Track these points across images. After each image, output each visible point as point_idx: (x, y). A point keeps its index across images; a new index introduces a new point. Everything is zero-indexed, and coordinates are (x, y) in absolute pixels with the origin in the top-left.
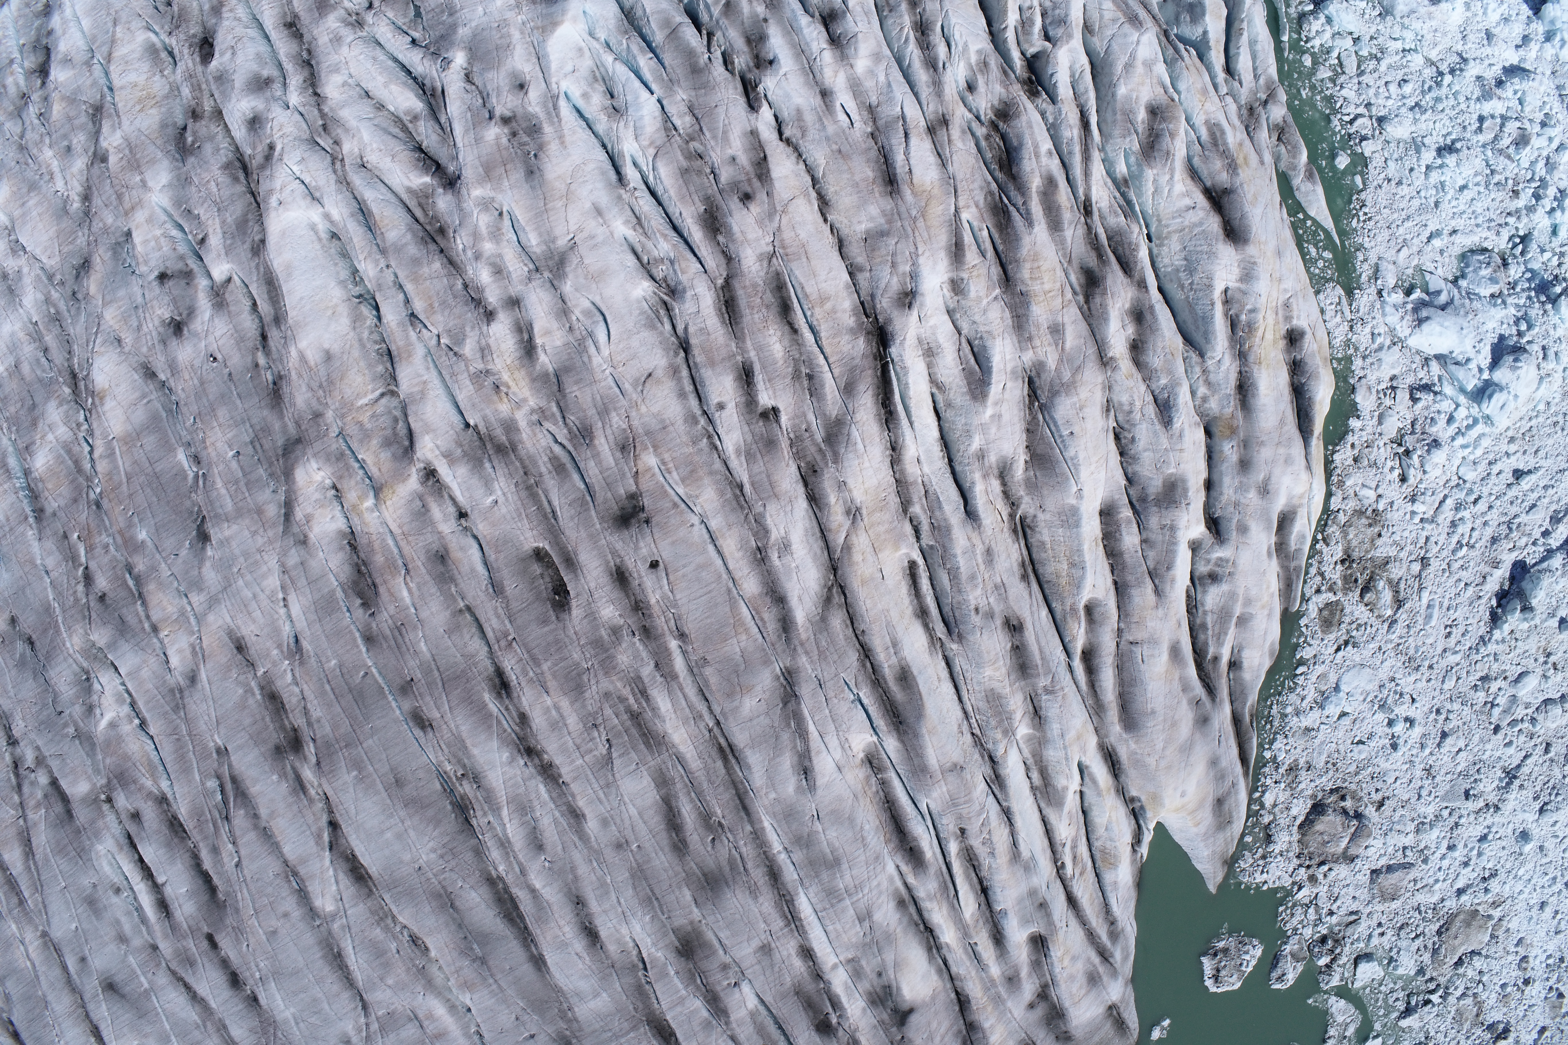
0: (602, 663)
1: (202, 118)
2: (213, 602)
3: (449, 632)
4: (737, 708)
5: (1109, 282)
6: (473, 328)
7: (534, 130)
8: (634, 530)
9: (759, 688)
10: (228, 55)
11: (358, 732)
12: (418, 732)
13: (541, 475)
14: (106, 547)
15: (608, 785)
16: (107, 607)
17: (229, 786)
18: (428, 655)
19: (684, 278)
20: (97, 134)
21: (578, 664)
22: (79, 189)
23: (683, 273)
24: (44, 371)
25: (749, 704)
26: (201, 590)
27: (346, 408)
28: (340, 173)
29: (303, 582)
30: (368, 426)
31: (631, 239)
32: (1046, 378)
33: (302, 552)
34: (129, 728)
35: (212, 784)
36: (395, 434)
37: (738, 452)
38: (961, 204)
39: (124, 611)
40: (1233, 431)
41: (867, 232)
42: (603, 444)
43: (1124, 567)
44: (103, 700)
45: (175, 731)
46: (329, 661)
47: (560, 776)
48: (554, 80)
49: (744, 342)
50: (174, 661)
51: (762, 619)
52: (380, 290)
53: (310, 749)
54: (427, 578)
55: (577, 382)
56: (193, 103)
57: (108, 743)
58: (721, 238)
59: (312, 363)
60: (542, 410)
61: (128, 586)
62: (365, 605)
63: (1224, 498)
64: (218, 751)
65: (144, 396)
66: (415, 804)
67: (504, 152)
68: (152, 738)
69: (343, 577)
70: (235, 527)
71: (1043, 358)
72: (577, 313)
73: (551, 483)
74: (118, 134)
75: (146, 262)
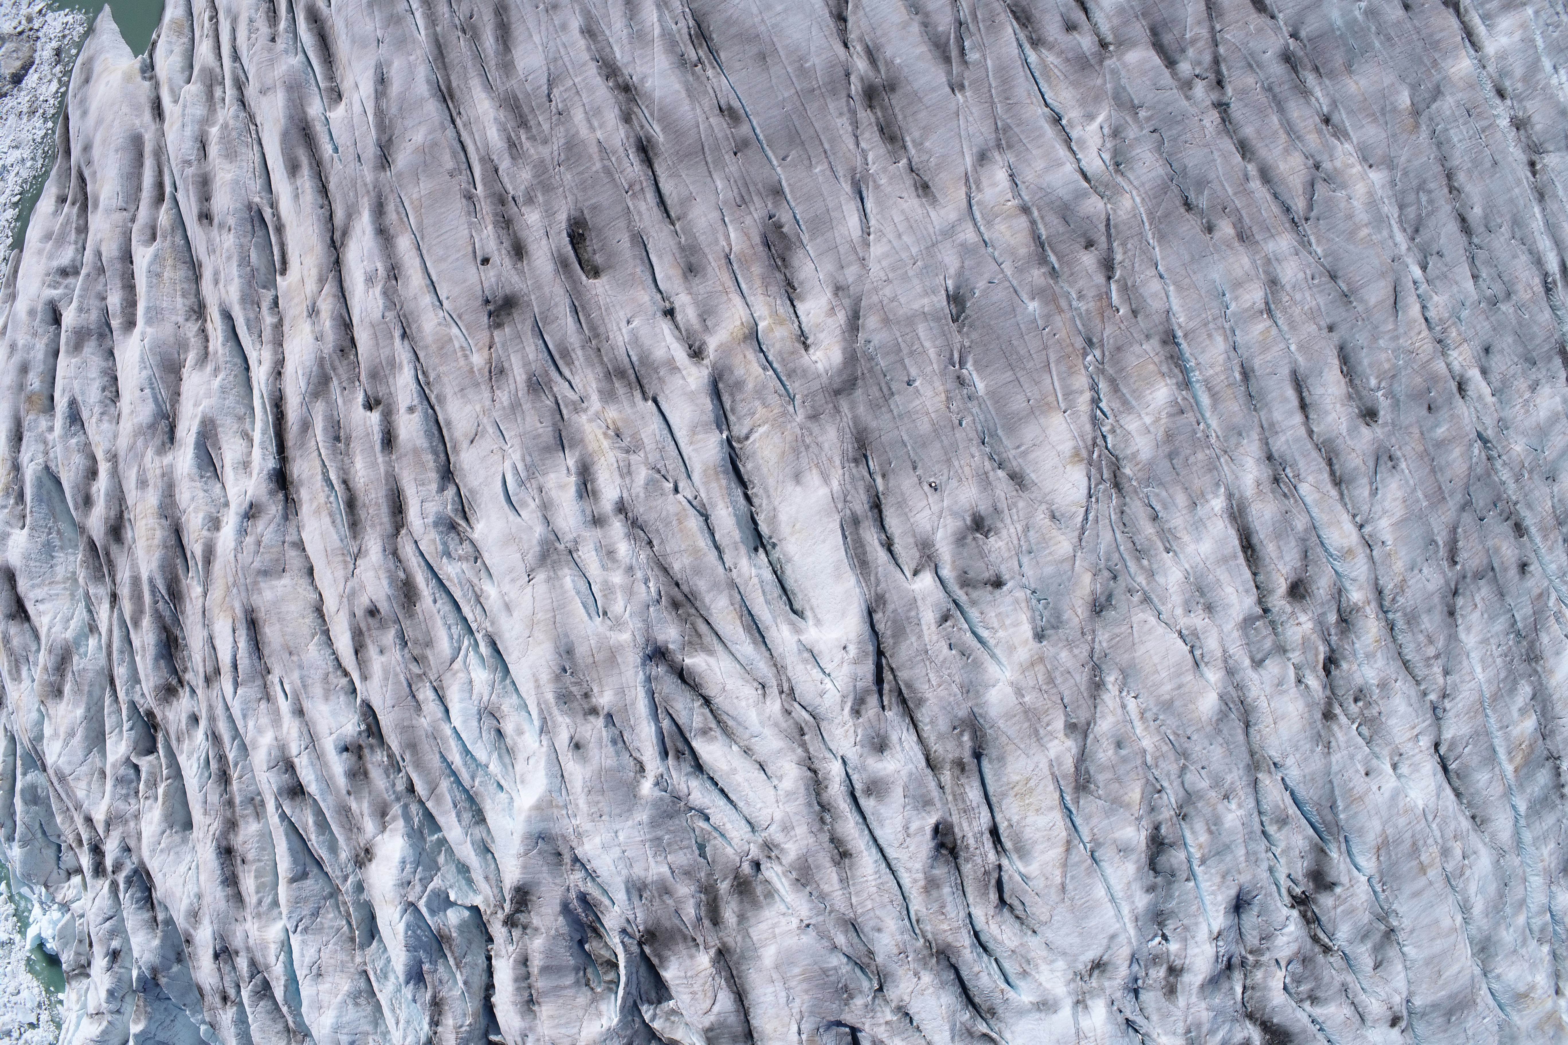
0: (545, 171)
1: (953, 762)
2: (949, 232)
3: (691, 198)
4: (430, 133)
5: (102, 530)
6: (637, 496)
7: (564, 698)
8: (500, 294)
9: (409, 151)
10: (914, 827)
11: (798, 104)
12: (736, 104)
13: (583, 347)
14: (1081, 297)
15: (555, 60)
16: (1084, 234)
17: (954, 53)
18: (715, 176)
19: (433, 534)
20: (1082, 757)
21: (568, 169)
22: (1106, 697)
23: (434, 541)
24: (1157, 495)
25: (419, 137)
26: (963, 245)
27: (780, 422)
28: (784, 678)
29: (842, 249)
30: (757, 403)
31: (488, 581)
32: (157, 441)
33: (840, 278)
34: (1072, 114)
35: (973, 56)
36: (732, 395)
37: (401, 367)
38: (201, 600)
39: (1061, 229)
40: (29, 399)
41: (280, 577)
42: (518, 375)
43: (123, 277)
44: (1100, 142)
45: (1010, 108)
46: (822, 171)
47: (600, 67)
48: (544, 749)
49: (387, 472)
50: (1001, 175)
51: (398, 213)
52: (735, 543)
53: (856, 87)
54: (707, 250)
55: (539, 436)
56: (963, 780)
57: (1097, 99)
58: (402, 575)
59: (815, 471)
60: (576, 411)
61: (1056, 254)
62: (779, 226)
63: (45, 340)
64: (962, 87)
65: (1024, 454)
66: (748, 37)
67: (595, 676)
68: (1047, 105)
69: (800, 253)
70: (916, 306)
71: (156, 458)
72: (533, 505)
73: (574, 339)
74: (1052, 754)
75: (1017, 601)
